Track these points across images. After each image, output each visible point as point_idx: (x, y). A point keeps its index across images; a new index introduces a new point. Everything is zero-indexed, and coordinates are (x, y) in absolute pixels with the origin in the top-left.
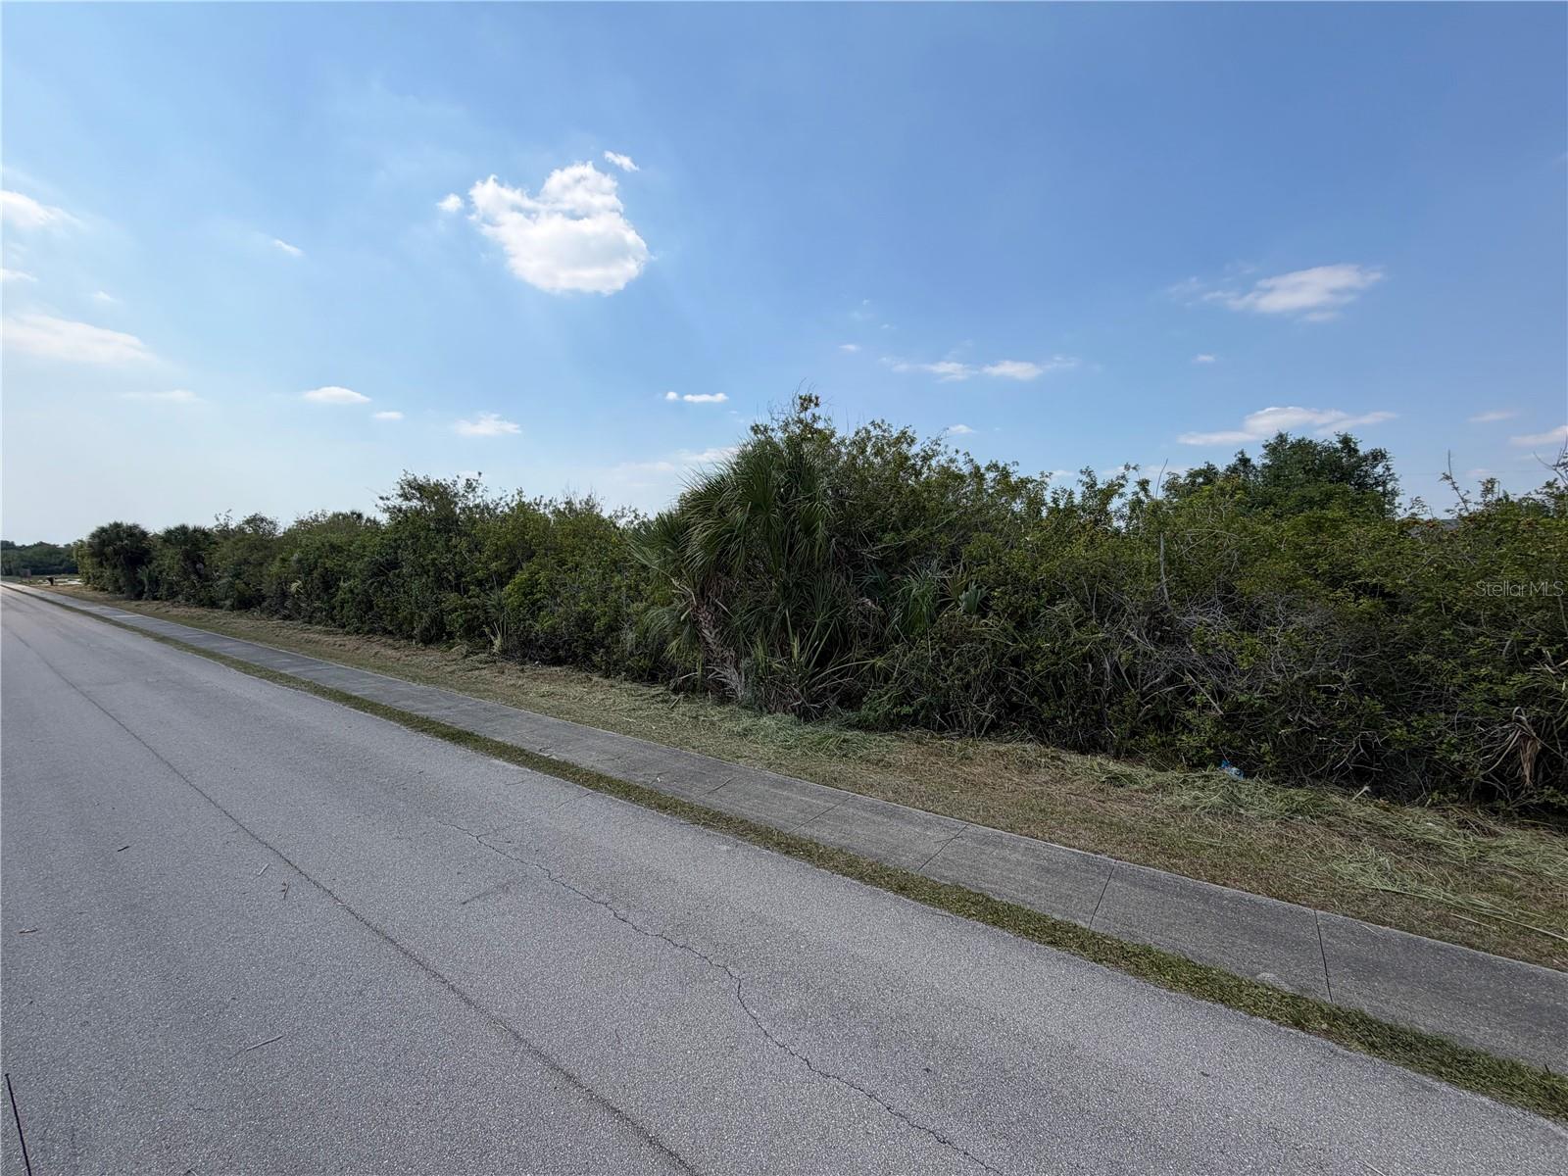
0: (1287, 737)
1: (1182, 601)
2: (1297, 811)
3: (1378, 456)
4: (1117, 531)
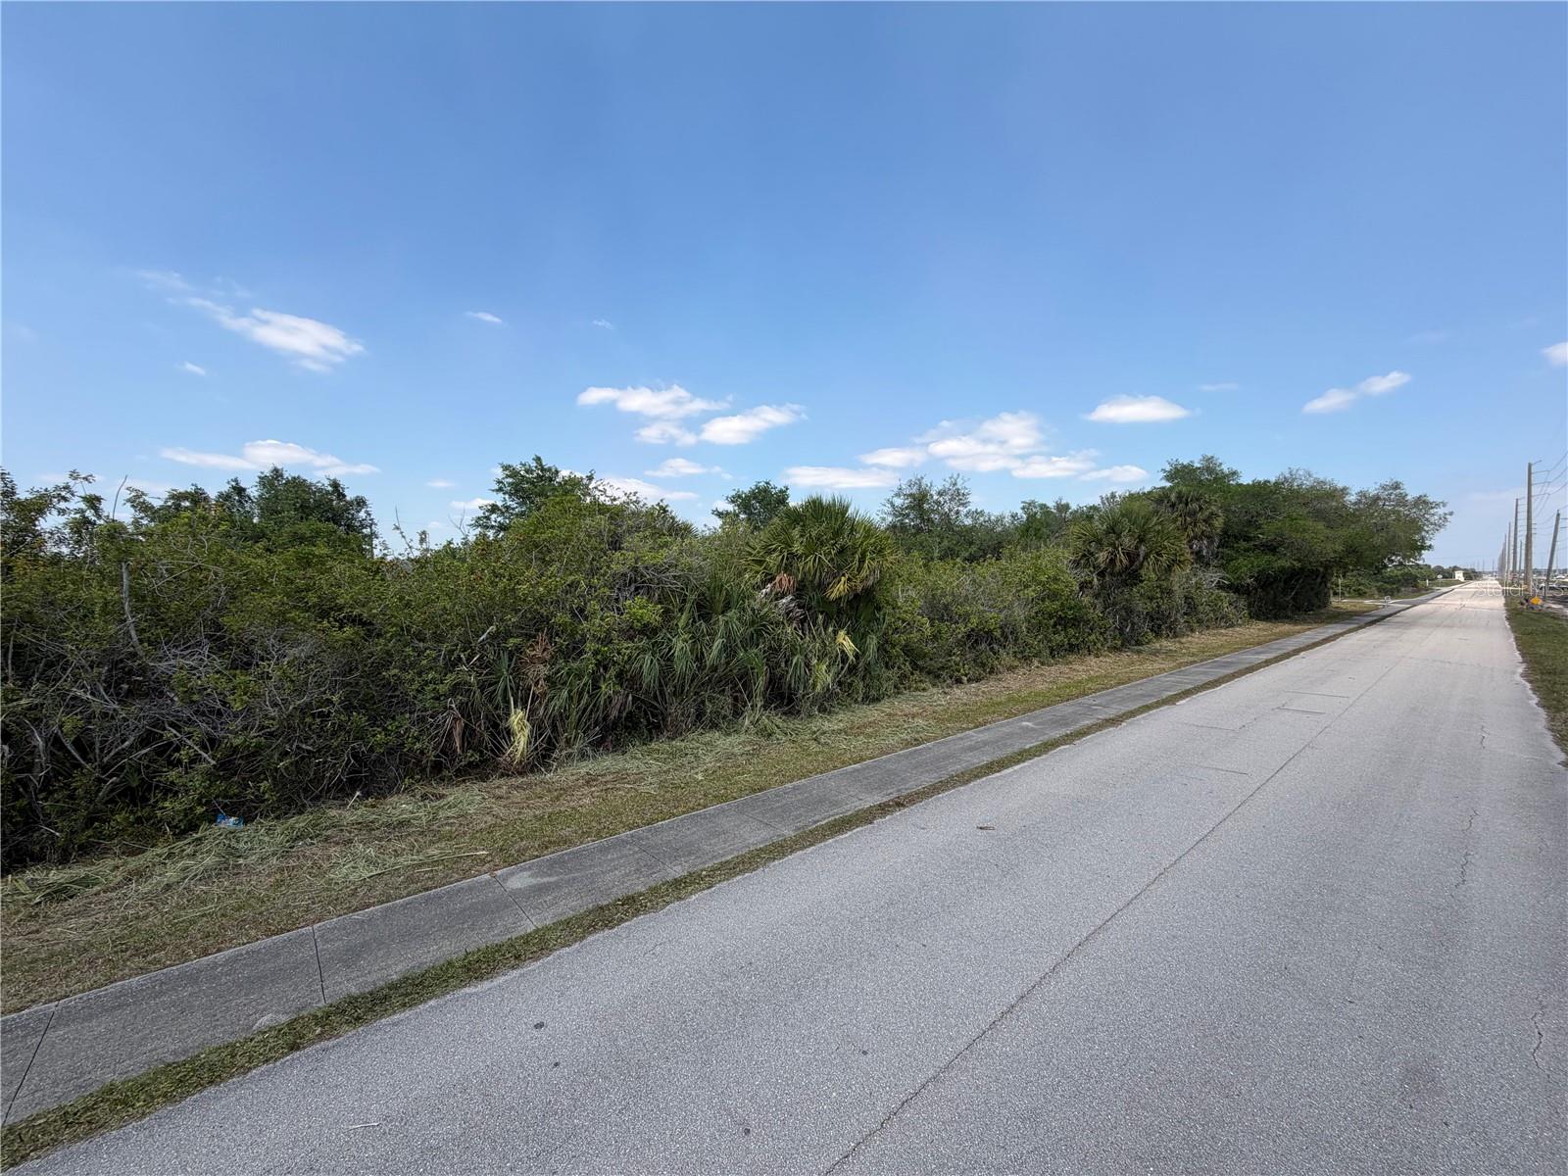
0: (286, 768)
1: (154, 643)
3: (361, 503)
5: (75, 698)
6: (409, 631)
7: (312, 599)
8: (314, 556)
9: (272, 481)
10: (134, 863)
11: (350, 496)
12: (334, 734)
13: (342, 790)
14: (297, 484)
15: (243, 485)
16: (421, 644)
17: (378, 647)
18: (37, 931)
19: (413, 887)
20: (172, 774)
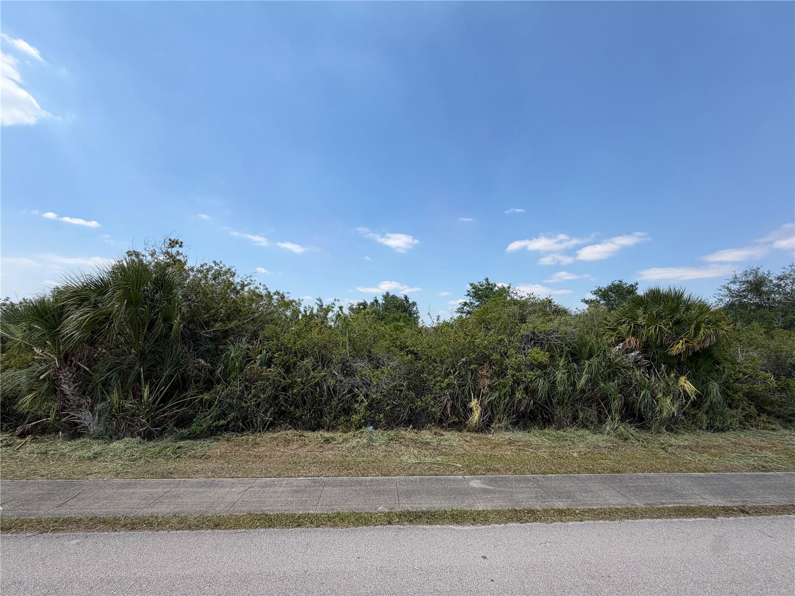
0: (388, 410)
1: (354, 358)
2: (391, 440)
3: (414, 304)
4: (331, 327)
5: (334, 374)
6: (431, 358)
7: (398, 343)
8: (399, 326)
9: (386, 297)
10: (345, 436)
11: (411, 301)
12: (404, 399)
13: (406, 423)
14: (394, 297)
15: (377, 299)
16: (435, 364)
17: (419, 364)
18: (322, 452)
19: (431, 472)
20: (356, 406)
